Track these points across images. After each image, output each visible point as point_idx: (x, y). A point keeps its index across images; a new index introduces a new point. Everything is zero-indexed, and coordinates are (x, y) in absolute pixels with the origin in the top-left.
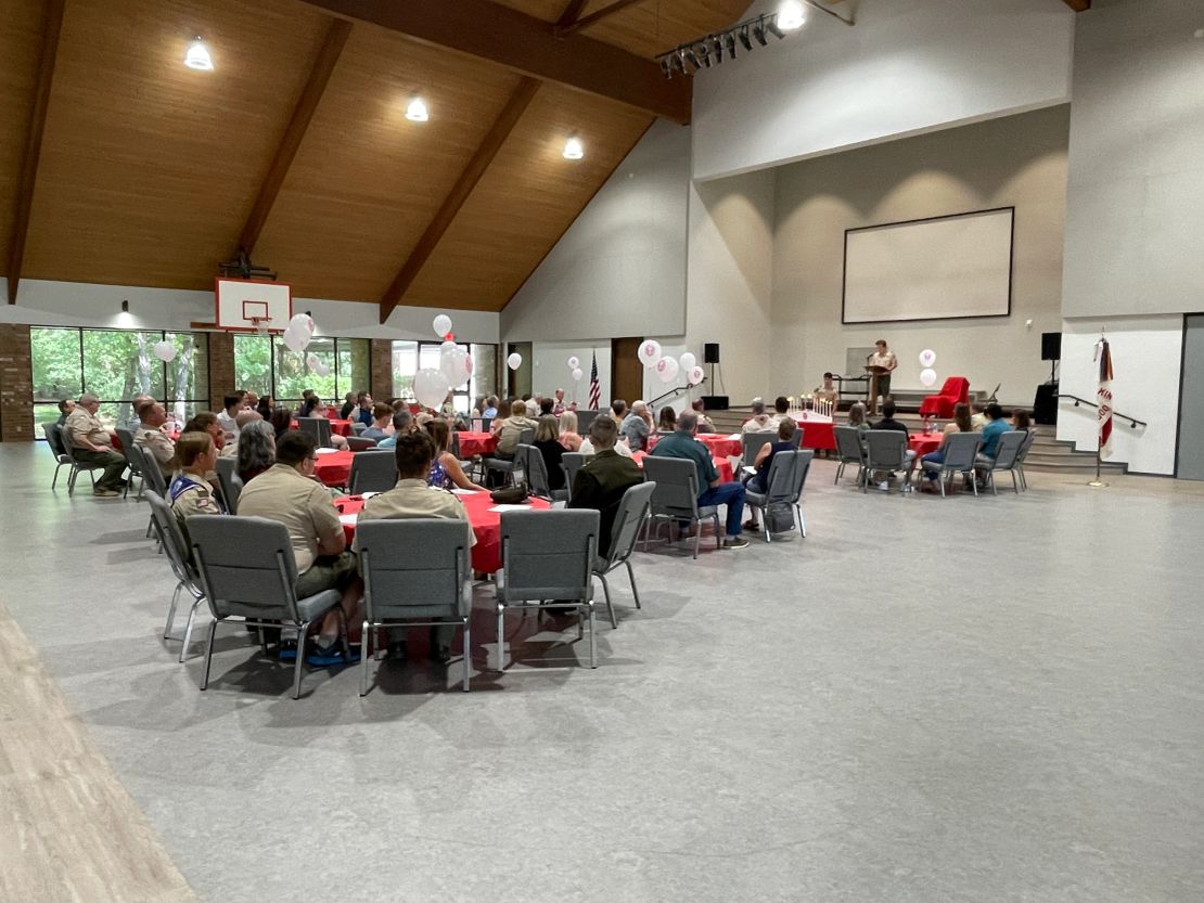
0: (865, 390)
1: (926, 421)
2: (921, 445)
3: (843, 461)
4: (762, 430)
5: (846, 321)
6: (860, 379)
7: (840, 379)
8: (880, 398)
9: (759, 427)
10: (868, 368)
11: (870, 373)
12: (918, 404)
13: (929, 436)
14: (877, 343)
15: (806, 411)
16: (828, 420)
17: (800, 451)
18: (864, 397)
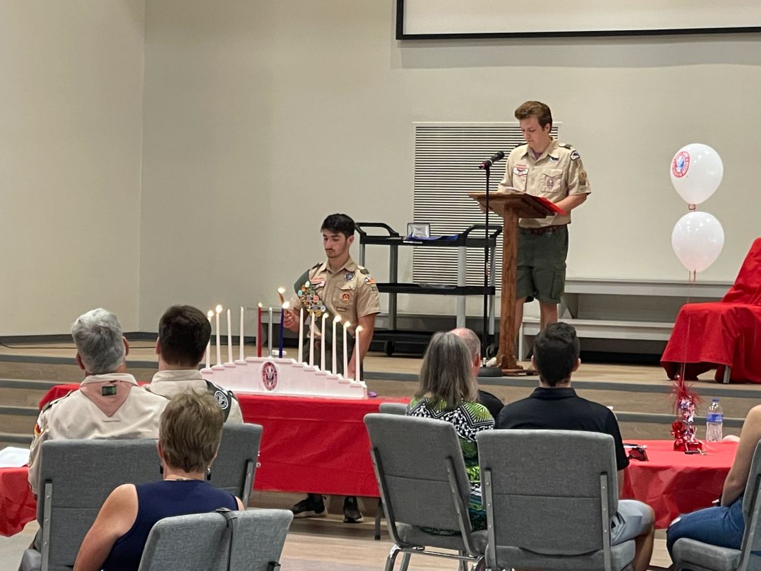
0: (479, 281)
1: (683, 393)
2: (666, 478)
3: (405, 545)
4: (106, 432)
5: (408, 30)
6: (462, 240)
7: (394, 241)
8: (532, 310)
9: (98, 417)
10: (487, 201)
11: (496, 219)
12: (658, 331)
13: (694, 448)
14: (521, 114)
15: (272, 356)
16: (349, 389)
17: (242, 513)
18: (475, 305)
